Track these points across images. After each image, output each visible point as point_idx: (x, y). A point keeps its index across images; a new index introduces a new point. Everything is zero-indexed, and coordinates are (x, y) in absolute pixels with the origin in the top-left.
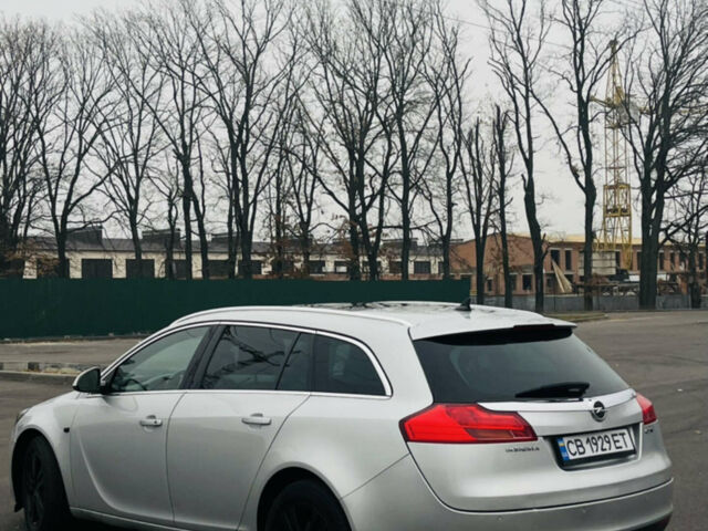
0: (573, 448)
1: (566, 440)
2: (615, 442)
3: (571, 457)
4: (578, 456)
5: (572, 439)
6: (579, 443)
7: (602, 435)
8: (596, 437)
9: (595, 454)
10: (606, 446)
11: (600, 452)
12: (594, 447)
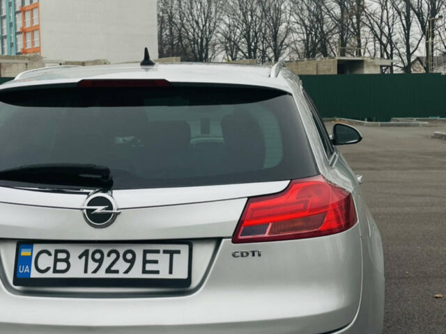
0: (46, 261)
1: (37, 248)
2: (145, 262)
3: (34, 274)
4: (50, 274)
5: (52, 248)
6: (61, 256)
7: (122, 250)
8: (106, 251)
9: (89, 275)
10: (121, 266)
11: (101, 274)
12: (92, 265)
